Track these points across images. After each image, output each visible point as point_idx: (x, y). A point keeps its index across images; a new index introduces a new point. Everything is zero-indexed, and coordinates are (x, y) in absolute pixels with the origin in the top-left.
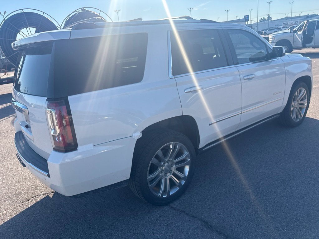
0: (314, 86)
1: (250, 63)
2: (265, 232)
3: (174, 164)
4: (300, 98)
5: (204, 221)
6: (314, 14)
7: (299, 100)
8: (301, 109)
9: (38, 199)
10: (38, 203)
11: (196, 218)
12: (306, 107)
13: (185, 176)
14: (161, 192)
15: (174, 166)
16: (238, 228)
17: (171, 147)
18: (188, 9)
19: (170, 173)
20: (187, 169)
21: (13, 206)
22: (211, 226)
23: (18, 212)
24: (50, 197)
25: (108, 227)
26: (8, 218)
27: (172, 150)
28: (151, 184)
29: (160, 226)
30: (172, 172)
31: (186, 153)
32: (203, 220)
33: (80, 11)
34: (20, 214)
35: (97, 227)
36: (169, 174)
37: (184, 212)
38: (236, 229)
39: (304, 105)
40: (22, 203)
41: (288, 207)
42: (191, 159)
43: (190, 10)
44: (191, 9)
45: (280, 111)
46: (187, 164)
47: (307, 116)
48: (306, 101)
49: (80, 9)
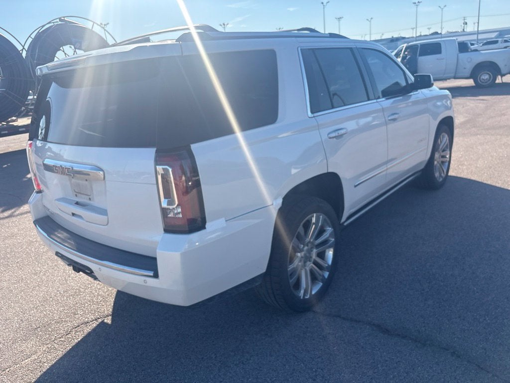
0: (456, 131)
1: (384, 99)
2: (463, 327)
3: (315, 247)
4: (442, 149)
5: (374, 325)
6: (399, 36)
7: (441, 151)
8: (443, 162)
9: (88, 329)
10: (89, 334)
11: (360, 321)
12: (448, 160)
13: (328, 265)
14: (302, 292)
15: (315, 251)
16: (424, 326)
17: (314, 220)
18: (221, 25)
19: (310, 261)
20: (330, 253)
21: (46, 346)
22: (387, 330)
23: (60, 354)
24: (107, 324)
25: (232, 354)
26: (47, 366)
27: (314, 226)
28: (291, 278)
29: (314, 340)
30: (313, 260)
31: (329, 230)
32: (372, 323)
33: (57, 22)
34: (65, 356)
35: (213, 356)
36: (308, 263)
37: (339, 316)
38: (423, 329)
39: (446, 157)
40: (60, 339)
41: (477, 292)
42: (335, 239)
43: (223, 26)
44: (224, 24)
45: (422, 167)
46: (330, 247)
47: (449, 174)
48: (449, 152)
49: (58, 20)
